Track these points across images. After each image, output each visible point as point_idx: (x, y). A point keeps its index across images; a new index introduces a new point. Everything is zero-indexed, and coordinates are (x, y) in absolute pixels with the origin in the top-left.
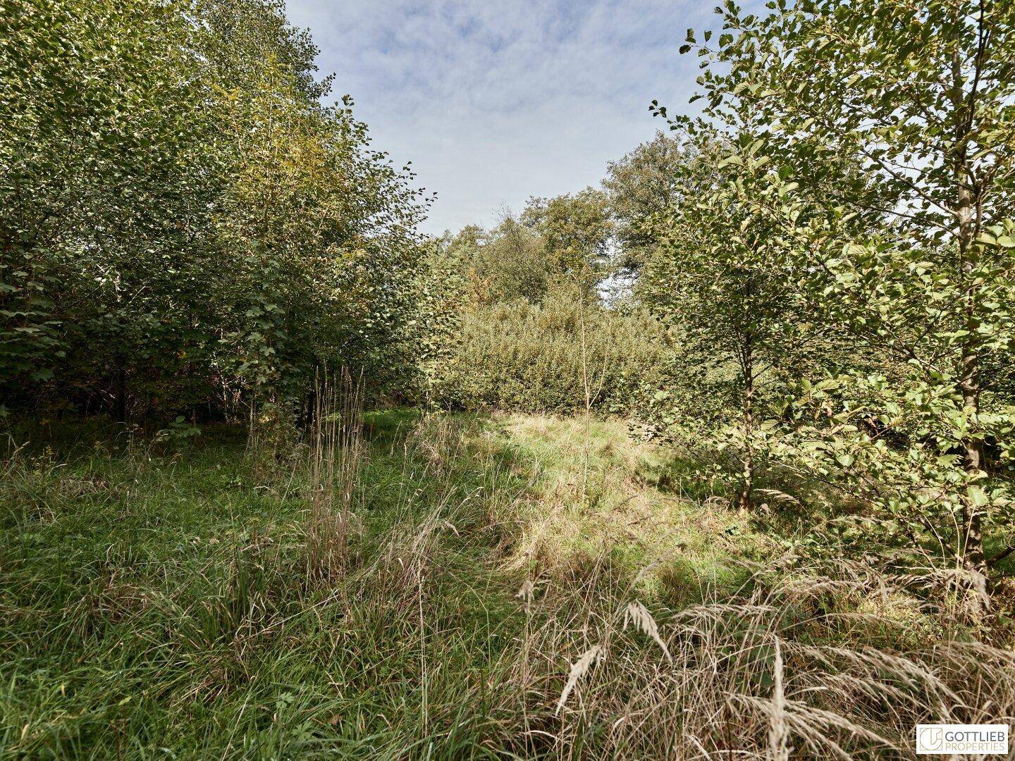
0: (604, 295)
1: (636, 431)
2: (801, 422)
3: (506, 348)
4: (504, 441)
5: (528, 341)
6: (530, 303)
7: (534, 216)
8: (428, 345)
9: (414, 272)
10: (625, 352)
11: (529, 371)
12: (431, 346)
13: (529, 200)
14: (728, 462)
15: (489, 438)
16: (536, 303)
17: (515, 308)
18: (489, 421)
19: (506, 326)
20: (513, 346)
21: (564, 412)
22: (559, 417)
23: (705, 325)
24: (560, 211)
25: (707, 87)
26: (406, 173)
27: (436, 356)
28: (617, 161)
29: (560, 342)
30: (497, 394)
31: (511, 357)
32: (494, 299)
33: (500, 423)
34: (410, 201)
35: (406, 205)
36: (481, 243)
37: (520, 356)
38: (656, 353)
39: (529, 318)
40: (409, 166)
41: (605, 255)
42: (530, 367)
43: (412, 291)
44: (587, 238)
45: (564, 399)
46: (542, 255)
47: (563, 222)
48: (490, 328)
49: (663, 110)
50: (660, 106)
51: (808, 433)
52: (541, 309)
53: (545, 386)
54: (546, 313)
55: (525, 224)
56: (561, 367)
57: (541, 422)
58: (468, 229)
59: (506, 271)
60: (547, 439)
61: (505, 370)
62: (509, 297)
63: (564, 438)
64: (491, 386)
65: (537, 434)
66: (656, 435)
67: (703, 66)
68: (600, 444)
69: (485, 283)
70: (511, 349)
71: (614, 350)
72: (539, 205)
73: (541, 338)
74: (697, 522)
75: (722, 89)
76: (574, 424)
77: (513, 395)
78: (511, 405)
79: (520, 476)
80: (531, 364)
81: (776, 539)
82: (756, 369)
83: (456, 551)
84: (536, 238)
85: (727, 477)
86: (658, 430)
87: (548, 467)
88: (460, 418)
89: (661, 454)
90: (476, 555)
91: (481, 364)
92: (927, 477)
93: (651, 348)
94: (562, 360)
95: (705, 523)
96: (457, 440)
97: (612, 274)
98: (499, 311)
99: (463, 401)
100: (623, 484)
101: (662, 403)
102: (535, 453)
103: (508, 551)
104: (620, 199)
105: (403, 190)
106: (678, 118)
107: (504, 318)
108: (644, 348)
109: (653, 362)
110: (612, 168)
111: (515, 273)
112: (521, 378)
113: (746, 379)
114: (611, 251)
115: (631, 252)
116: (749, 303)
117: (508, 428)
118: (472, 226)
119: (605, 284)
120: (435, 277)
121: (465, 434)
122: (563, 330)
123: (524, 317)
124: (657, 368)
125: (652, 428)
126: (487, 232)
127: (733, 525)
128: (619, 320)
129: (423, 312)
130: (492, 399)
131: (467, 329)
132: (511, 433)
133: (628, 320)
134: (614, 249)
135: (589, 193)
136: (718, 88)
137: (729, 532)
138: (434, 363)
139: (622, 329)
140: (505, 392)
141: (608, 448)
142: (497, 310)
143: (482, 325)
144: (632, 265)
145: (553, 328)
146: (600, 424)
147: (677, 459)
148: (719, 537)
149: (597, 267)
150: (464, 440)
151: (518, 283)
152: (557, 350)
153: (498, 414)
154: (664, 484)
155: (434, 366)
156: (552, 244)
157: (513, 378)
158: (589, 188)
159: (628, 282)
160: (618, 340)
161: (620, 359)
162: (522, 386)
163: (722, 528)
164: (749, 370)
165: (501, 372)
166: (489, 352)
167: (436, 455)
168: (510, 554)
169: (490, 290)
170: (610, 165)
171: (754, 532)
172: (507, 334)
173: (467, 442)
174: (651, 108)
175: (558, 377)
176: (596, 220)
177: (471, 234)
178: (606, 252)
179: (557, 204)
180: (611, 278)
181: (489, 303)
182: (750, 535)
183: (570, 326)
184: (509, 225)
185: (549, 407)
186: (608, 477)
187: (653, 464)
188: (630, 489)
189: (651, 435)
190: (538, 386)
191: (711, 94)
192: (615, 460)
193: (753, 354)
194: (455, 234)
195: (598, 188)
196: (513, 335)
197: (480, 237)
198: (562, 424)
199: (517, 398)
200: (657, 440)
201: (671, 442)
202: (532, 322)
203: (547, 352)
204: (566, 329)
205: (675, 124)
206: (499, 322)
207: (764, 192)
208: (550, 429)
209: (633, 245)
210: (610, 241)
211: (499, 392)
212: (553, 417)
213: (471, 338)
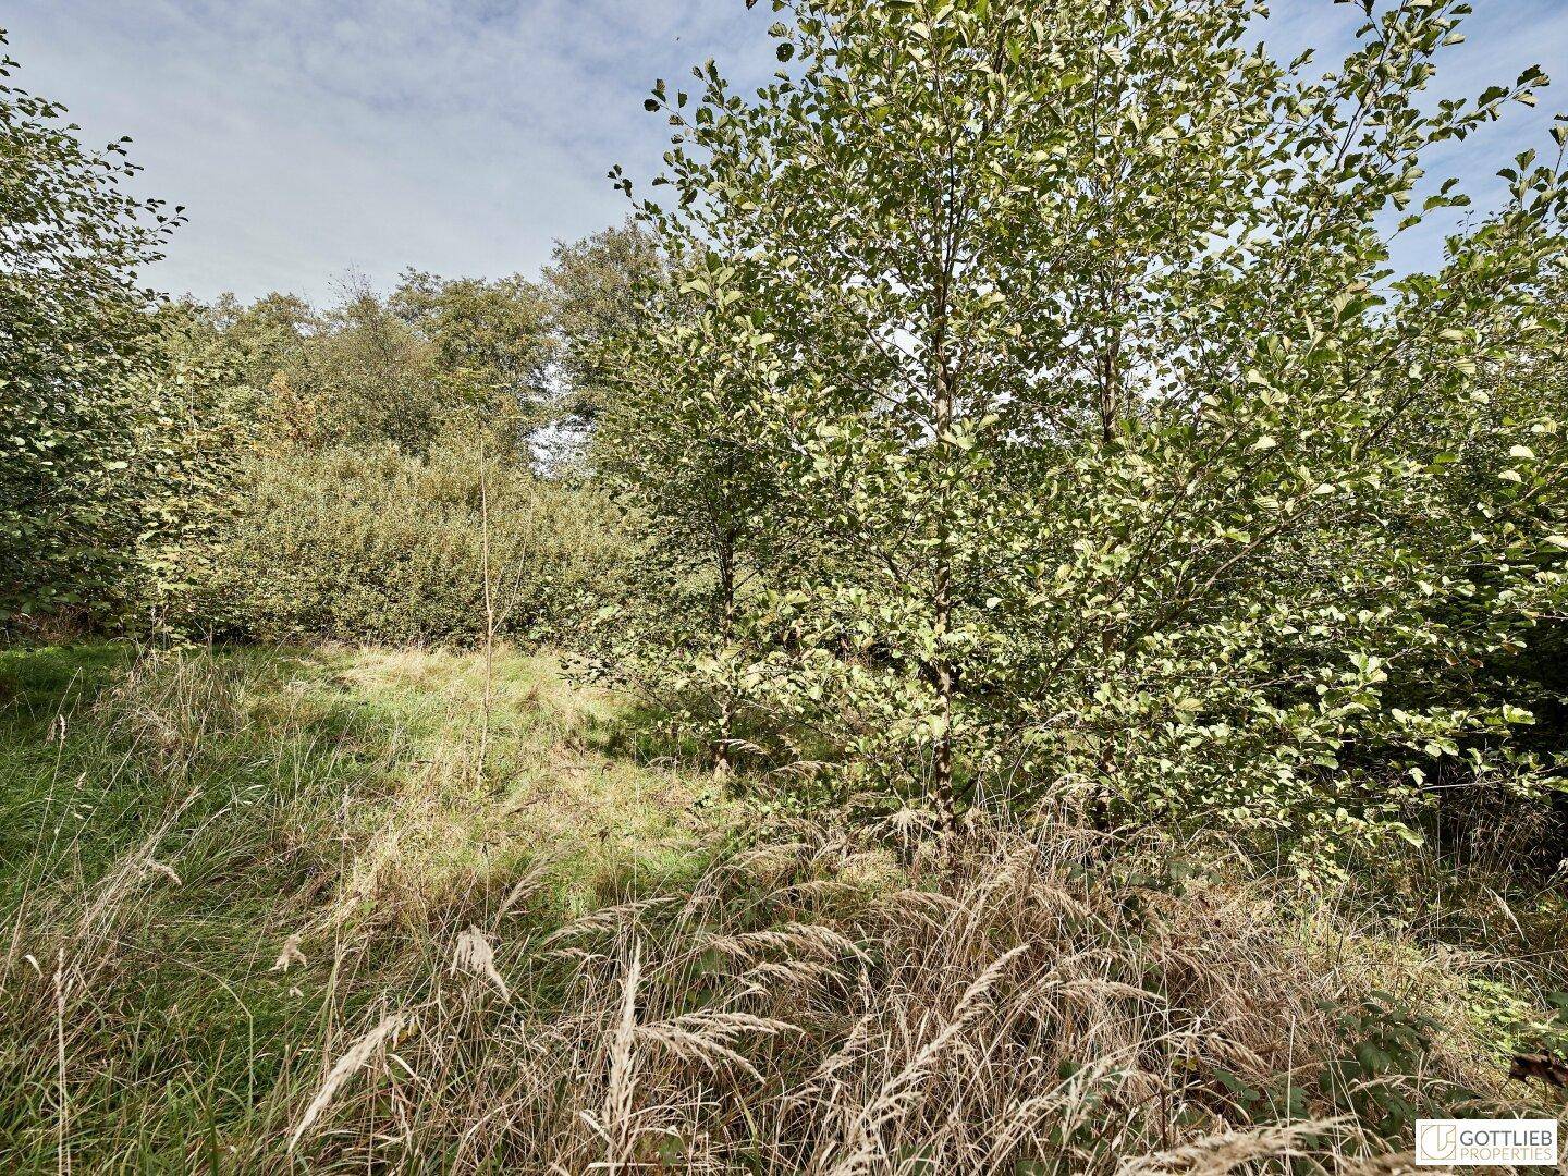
0: (541, 454)
1: (573, 669)
2: (769, 648)
3: (350, 528)
4: (336, 696)
5: (395, 519)
6: (403, 453)
7: (416, 303)
8: (157, 515)
9: (127, 363)
10: (568, 544)
11: (397, 571)
12: (166, 517)
13: (407, 273)
14: (701, 705)
15: (302, 693)
16: (414, 453)
17: (372, 460)
18: (306, 663)
19: (352, 488)
20: (366, 527)
21: (461, 643)
22: (452, 652)
23: (675, 512)
24: (466, 305)
25: (677, 171)
26: (114, 158)
27: (177, 537)
28: (570, 244)
29: (458, 523)
30: (330, 612)
31: (360, 544)
32: (328, 438)
33: (334, 664)
34: (121, 217)
35: (110, 224)
36: (304, 331)
37: (379, 544)
38: (617, 549)
39: (400, 480)
40: (124, 146)
41: (544, 390)
42: (399, 565)
43: (119, 401)
44: (514, 358)
45: (461, 620)
46: (428, 374)
47: (470, 324)
48: (318, 489)
49: (628, 185)
50: (624, 176)
51: (777, 660)
52: (425, 464)
53: (427, 597)
54: (432, 473)
55: (397, 314)
56: (458, 566)
57: (414, 660)
58: (275, 299)
59: (356, 390)
60: (423, 688)
61: (346, 569)
62: (359, 437)
63: (455, 686)
64: (315, 598)
65: (407, 679)
66: (603, 674)
67: (676, 141)
68: (519, 691)
69: (311, 406)
70: (361, 531)
71: (551, 542)
72: (426, 286)
73: (421, 514)
74: (654, 797)
75: (695, 180)
76: (478, 661)
77: (364, 614)
78: (359, 631)
79: (360, 758)
80: (401, 560)
81: (755, 805)
82: (738, 577)
83: (199, 915)
84: (420, 342)
85: (698, 727)
86: (605, 665)
87: (421, 736)
88: (243, 659)
89: (616, 701)
90: (252, 914)
91: (296, 557)
92: (898, 706)
93: (609, 541)
94: (462, 553)
95: (668, 797)
96: (227, 701)
97: (555, 423)
98: (339, 462)
99: (252, 625)
100: (551, 753)
101: (610, 625)
102: (396, 714)
103: (322, 896)
104: (568, 307)
105: (103, 189)
106: (647, 205)
107: (347, 474)
108: (599, 541)
109: (612, 563)
110: (560, 252)
111: (372, 396)
112: (381, 583)
113: (725, 591)
114: (554, 386)
115: (585, 391)
116: (729, 486)
117: (348, 674)
118: (284, 295)
119: (542, 436)
120: (181, 380)
121: (248, 688)
122: (463, 505)
123: (389, 475)
124: (616, 572)
125: (597, 663)
126: (318, 314)
127: (705, 794)
128: (559, 496)
129: (146, 447)
130: (318, 621)
131: (265, 489)
132: (354, 682)
133: (576, 496)
134: (558, 383)
135: (518, 284)
136: (691, 177)
137: (700, 804)
138: (172, 551)
139: (566, 510)
140: (344, 607)
141: (532, 697)
142: (334, 458)
143: (300, 483)
144: (586, 412)
145: (445, 500)
146: (524, 660)
147: (639, 708)
148: (685, 814)
149: (528, 408)
150: (245, 700)
151: (381, 416)
152: (452, 538)
153: (331, 649)
154: (615, 747)
155: (172, 557)
156: (450, 359)
157: (362, 583)
158: (517, 277)
159: (578, 437)
160: (559, 526)
161: (561, 556)
162: (382, 597)
163: (690, 800)
164: (730, 577)
165: (338, 571)
166: (314, 534)
167: (169, 734)
168: (328, 899)
169: (321, 420)
170: (558, 247)
171: (729, 799)
172: (354, 504)
173: (252, 703)
174: (611, 175)
175: (452, 583)
176: (529, 331)
177: (282, 311)
178: (545, 385)
179: (462, 290)
180: (552, 428)
181: (317, 443)
182: (724, 804)
183: (474, 498)
184: (366, 307)
185: (432, 634)
186: (526, 745)
187: (601, 717)
188: (559, 758)
189: (594, 674)
190: (414, 597)
191: (681, 182)
192: (540, 715)
193: (735, 557)
194: (246, 302)
195: (534, 278)
196: (366, 506)
197: (300, 320)
198: (457, 662)
199: (372, 619)
200: (604, 680)
201: (624, 682)
202: (406, 487)
203: (433, 540)
204: (468, 502)
205: (643, 212)
206: (337, 481)
207: (735, 339)
208: (431, 671)
209: (588, 381)
210: (551, 369)
211: (334, 609)
212: (440, 650)
213: (273, 505)
